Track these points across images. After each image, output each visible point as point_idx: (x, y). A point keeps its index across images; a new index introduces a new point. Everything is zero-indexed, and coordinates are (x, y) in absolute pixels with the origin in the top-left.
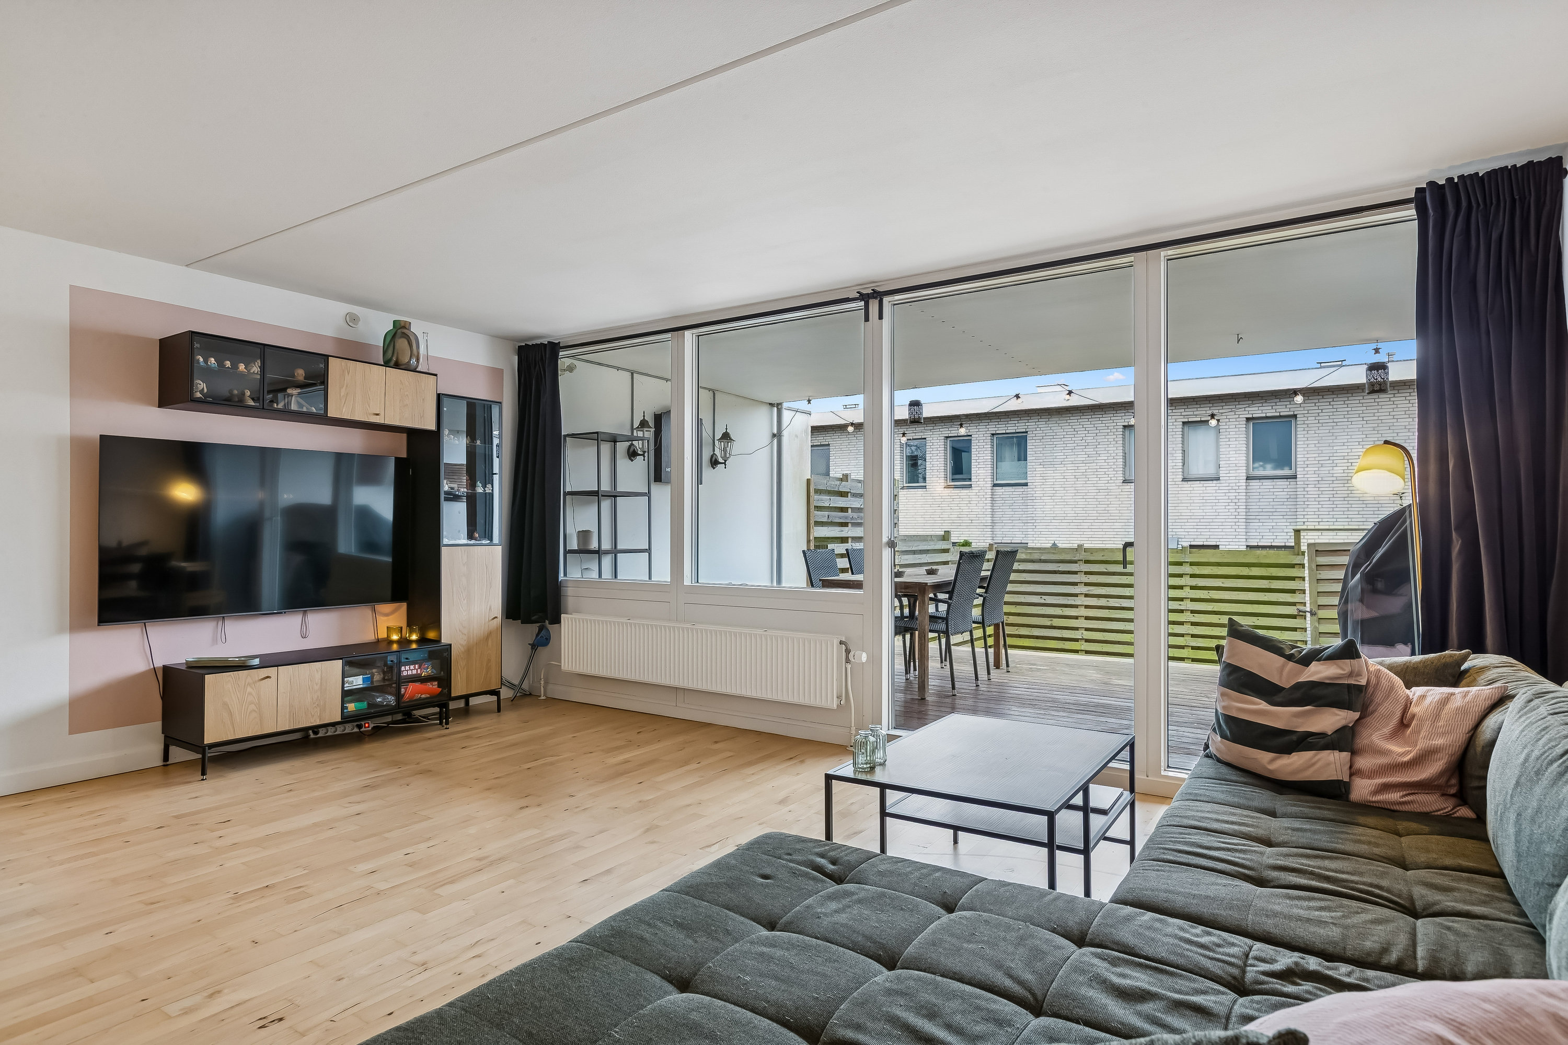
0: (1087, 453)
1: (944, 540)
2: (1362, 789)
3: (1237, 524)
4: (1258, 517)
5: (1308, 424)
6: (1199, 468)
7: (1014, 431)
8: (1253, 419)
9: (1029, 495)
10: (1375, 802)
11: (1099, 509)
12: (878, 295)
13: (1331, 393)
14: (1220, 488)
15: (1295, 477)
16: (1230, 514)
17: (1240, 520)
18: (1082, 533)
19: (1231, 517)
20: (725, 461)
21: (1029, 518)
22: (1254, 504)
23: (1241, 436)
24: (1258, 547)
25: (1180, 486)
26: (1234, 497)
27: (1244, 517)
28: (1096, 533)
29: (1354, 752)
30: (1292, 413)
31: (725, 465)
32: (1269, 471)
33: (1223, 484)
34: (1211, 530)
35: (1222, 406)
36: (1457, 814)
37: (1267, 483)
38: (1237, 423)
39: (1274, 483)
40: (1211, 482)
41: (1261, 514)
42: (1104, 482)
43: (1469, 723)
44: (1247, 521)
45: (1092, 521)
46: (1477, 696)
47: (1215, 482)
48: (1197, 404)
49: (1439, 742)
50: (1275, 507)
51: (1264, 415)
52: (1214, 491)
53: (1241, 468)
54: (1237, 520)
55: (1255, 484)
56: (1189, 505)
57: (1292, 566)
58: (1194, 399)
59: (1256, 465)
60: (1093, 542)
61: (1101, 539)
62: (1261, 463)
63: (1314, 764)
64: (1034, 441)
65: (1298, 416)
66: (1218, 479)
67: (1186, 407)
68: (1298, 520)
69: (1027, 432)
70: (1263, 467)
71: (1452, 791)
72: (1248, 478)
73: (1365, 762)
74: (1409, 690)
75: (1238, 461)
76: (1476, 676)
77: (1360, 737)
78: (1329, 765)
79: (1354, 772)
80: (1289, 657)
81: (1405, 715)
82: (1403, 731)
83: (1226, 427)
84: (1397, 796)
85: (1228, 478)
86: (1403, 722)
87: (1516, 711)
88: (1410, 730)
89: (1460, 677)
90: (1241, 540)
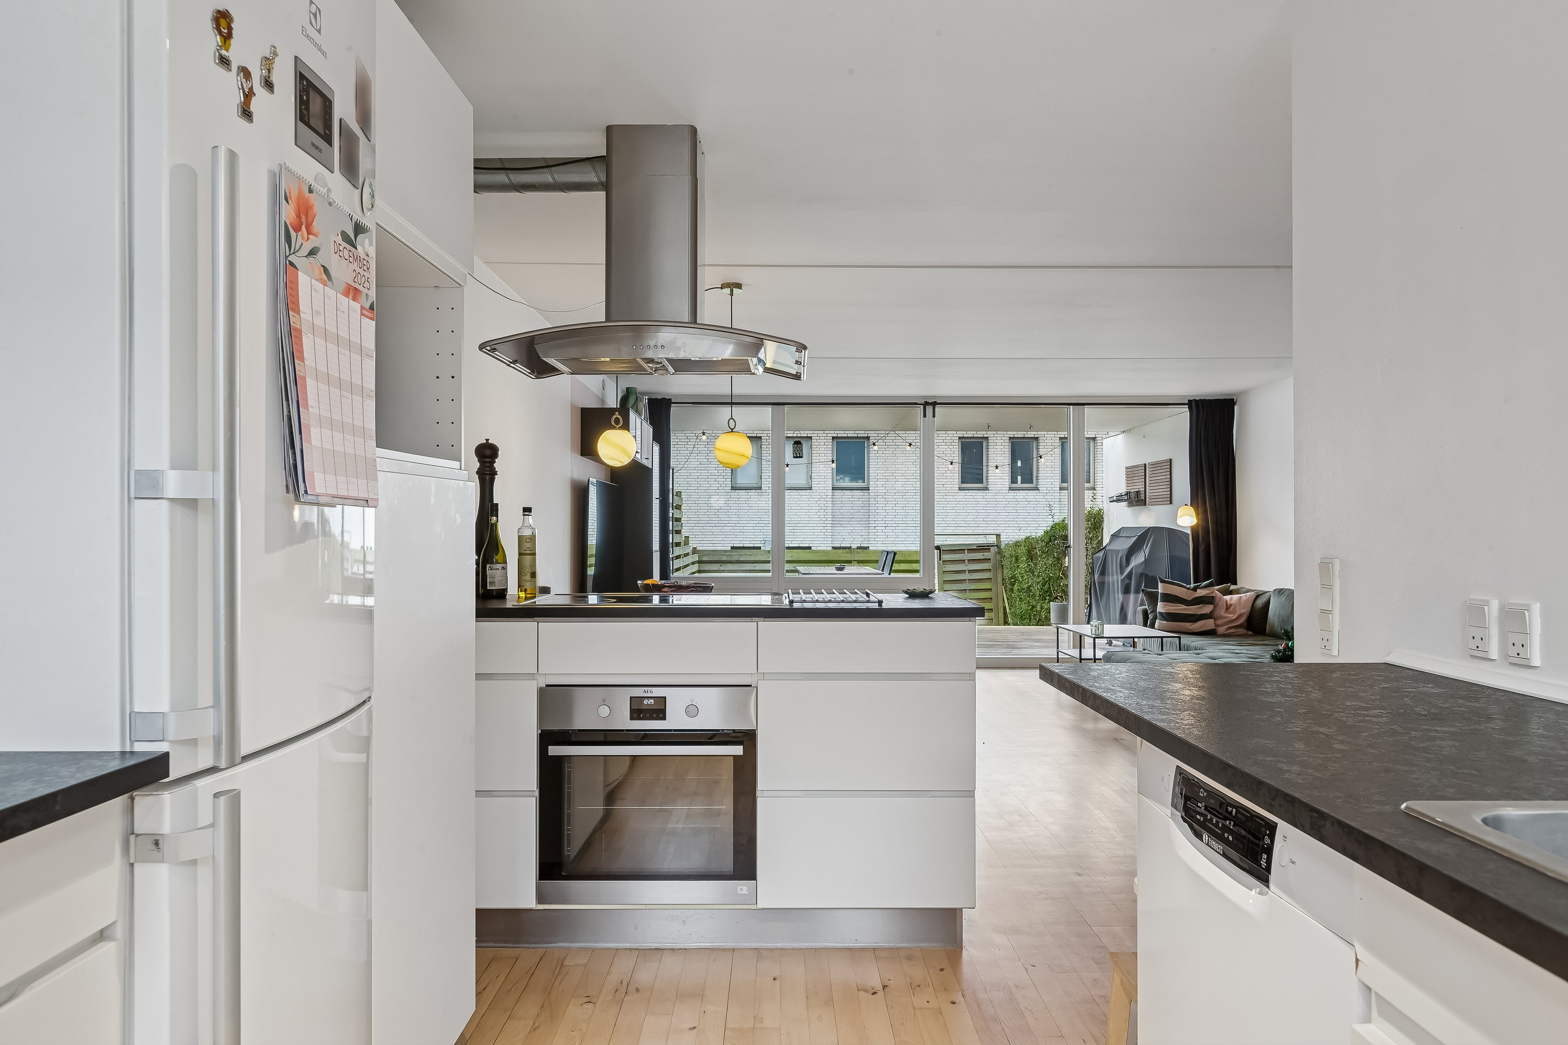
2: (1221, 630)
3: (825, 528)
4: (840, 522)
5: (877, 445)
8: (837, 438)
10: (1226, 633)
11: (710, 513)
14: (812, 497)
15: (868, 489)
16: (820, 519)
17: (828, 525)
19: (820, 522)
22: (838, 511)
23: (828, 452)
24: (840, 548)
26: (823, 505)
27: (831, 522)
28: (707, 536)
29: (1215, 619)
30: (866, 435)
32: (847, 483)
33: (814, 493)
34: (805, 534)
36: (1248, 633)
37: (847, 493)
38: (826, 441)
39: (852, 494)
40: (805, 491)
41: (843, 519)
43: (1250, 604)
44: (833, 526)
45: (704, 525)
46: (1250, 595)
47: (808, 491)
50: (853, 514)
51: (846, 435)
52: (808, 500)
53: (828, 480)
54: (825, 525)
55: (838, 493)
59: (838, 478)
60: (704, 545)
61: (712, 542)
62: (842, 476)
63: (1207, 624)
65: (871, 438)
66: (810, 488)
68: (871, 525)
70: (844, 480)
71: (1245, 627)
72: (834, 489)
73: (1219, 622)
74: (1224, 597)
75: (825, 474)
76: (1237, 592)
77: (1216, 614)
78: (1209, 624)
79: (1217, 626)
80: (1189, 589)
81: (1227, 605)
82: (1228, 610)
83: (818, 444)
84: (1232, 630)
85: (818, 488)
86: (1228, 607)
87: (1276, 595)
88: (1231, 609)
89: (1231, 593)
90: (828, 542)
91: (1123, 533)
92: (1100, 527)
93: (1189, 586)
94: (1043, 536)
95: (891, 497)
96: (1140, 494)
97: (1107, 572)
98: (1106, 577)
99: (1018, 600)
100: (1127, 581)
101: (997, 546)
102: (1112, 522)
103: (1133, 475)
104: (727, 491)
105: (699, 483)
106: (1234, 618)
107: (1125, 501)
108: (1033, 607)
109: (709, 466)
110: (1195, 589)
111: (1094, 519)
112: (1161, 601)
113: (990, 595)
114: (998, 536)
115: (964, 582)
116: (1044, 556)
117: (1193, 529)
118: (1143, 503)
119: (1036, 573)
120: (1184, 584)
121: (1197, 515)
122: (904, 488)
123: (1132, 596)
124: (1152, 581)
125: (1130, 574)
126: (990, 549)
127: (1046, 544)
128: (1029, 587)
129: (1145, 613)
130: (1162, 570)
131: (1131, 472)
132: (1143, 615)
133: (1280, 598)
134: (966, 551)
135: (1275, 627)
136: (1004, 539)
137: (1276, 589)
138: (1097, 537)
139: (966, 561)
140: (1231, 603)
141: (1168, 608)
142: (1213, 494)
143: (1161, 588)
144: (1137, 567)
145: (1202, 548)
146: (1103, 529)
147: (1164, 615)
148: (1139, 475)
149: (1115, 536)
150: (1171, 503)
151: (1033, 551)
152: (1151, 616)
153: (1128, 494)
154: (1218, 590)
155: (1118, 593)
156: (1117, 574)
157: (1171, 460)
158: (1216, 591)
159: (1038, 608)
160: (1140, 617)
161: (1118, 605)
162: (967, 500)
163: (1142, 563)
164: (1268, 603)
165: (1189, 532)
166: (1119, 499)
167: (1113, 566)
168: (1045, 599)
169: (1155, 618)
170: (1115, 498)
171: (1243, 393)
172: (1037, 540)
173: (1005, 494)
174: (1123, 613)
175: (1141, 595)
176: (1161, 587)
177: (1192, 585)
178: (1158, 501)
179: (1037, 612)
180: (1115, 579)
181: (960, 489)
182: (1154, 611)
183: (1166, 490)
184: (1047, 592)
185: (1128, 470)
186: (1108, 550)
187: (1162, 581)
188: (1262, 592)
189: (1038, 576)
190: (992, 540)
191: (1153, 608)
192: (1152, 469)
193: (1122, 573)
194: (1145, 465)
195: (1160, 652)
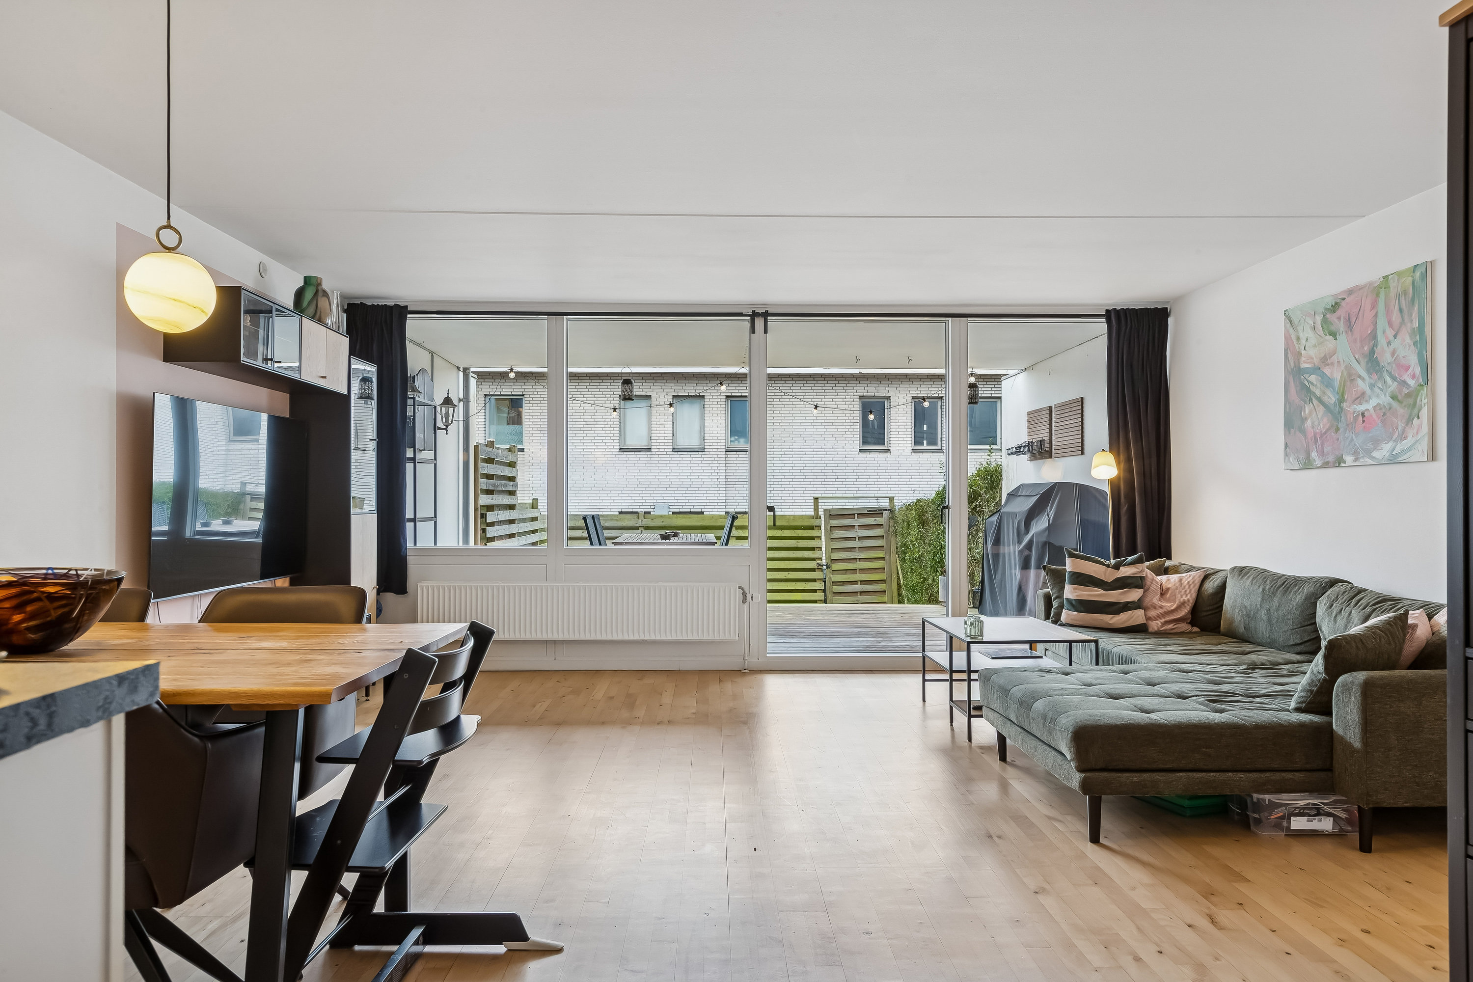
0: (585, 420)
1: (533, 508)
2: (1155, 625)
3: (718, 492)
4: (735, 486)
5: (774, 405)
6: (688, 439)
7: (510, 393)
8: (731, 397)
9: (525, 461)
10: (1162, 630)
11: (596, 477)
12: (766, 315)
13: (791, 379)
14: (705, 459)
16: (713, 483)
17: (721, 489)
18: (579, 501)
19: (713, 486)
20: (447, 427)
21: (525, 486)
22: (732, 474)
23: (722, 412)
25: (670, 456)
26: (716, 468)
27: (724, 486)
29: (1145, 609)
31: (447, 431)
32: (742, 445)
33: (707, 455)
34: (697, 498)
35: (707, 383)
36: (1193, 631)
37: (741, 455)
38: (719, 400)
40: (697, 453)
41: (737, 483)
42: (602, 450)
43: (1196, 589)
44: (727, 489)
45: (590, 488)
46: (1195, 576)
47: (700, 453)
48: (685, 380)
49: (1186, 598)
51: (740, 394)
52: (700, 462)
53: (721, 441)
54: (718, 489)
55: (732, 455)
56: (678, 474)
57: (812, 528)
58: (683, 374)
59: (733, 439)
60: (590, 510)
61: (598, 506)
62: (736, 437)
63: (1132, 617)
64: (531, 405)
66: (703, 450)
67: (676, 382)
69: (524, 395)
70: (739, 442)
71: (1189, 621)
72: (727, 451)
73: (1152, 613)
74: (1159, 578)
75: (719, 435)
76: (1176, 570)
77: (1147, 601)
78: (1136, 617)
79: (1148, 619)
80: (1108, 566)
81: (1162, 589)
82: (1164, 596)
83: (711, 403)
84: (1170, 626)
85: (711, 450)
86: (1163, 593)
87: (1236, 576)
88: (1168, 595)
89: (1166, 571)
90: (722, 507)
91: (1022, 492)
92: (998, 486)
93: (1108, 562)
94: (935, 498)
95: (788, 459)
96: (1044, 444)
97: (1002, 540)
98: (1001, 547)
99: (910, 571)
100: (1027, 552)
101: (890, 510)
102: (1012, 480)
103: (1036, 422)
104: (614, 453)
105: (585, 444)
106: (1173, 608)
107: (1026, 453)
108: (925, 579)
109: (595, 426)
110: (1117, 567)
111: (992, 476)
112: (1071, 583)
113: (882, 564)
114: (892, 499)
115: (854, 550)
116: (935, 521)
117: (1114, 484)
118: (1049, 455)
119: (927, 541)
120: (1102, 560)
121: (1118, 463)
122: (801, 450)
123: (1032, 572)
124: (1056, 553)
125: (1030, 542)
126: (882, 513)
127: (938, 507)
128: (920, 557)
129: (1048, 599)
130: (1071, 539)
131: (1033, 417)
132: (1044, 602)
133: (1242, 581)
134: (856, 515)
135: (1236, 624)
136: (898, 503)
137: (1234, 568)
138: (994, 498)
139: (856, 527)
140: (1169, 586)
141: (1079, 593)
142: (1139, 438)
143: (1070, 565)
144: (1039, 534)
145: (1124, 509)
146: (1001, 488)
147: (1074, 602)
148: (1043, 420)
149: (1012, 495)
150: (1083, 453)
151: (924, 515)
152: (1055, 604)
153: (1030, 444)
154: (1148, 568)
155: (1015, 569)
156: (1014, 544)
157: (1082, 399)
158: (1144, 569)
159: (930, 581)
160: (1041, 606)
161: (1016, 582)
162: (868, 462)
163: (1045, 530)
164: (1222, 588)
165: (1107, 489)
166: (1018, 451)
167: (1009, 532)
168: (937, 571)
169: (1061, 607)
170: (1014, 450)
171: (1179, 299)
172: (929, 503)
173: (908, 457)
174: (1021, 594)
175: (1043, 573)
176: (1069, 563)
177: (1113, 562)
178: (1065, 453)
179: (929, 585)
180: (1012, 550)
181: (861, 451)
182: (1060, 596)
183: (1076, 437)
184: (939, 562)
185: (1030, 416)
186: (1003, 512)
187: (1072, 555)
188: (1212, 571)
189: (930, 545)
190: (885, 503)
191: (1059, 591)
192: (1058, 413)
193: (1020, 542)
194: (1051, 407)
195: (1068, 669)
